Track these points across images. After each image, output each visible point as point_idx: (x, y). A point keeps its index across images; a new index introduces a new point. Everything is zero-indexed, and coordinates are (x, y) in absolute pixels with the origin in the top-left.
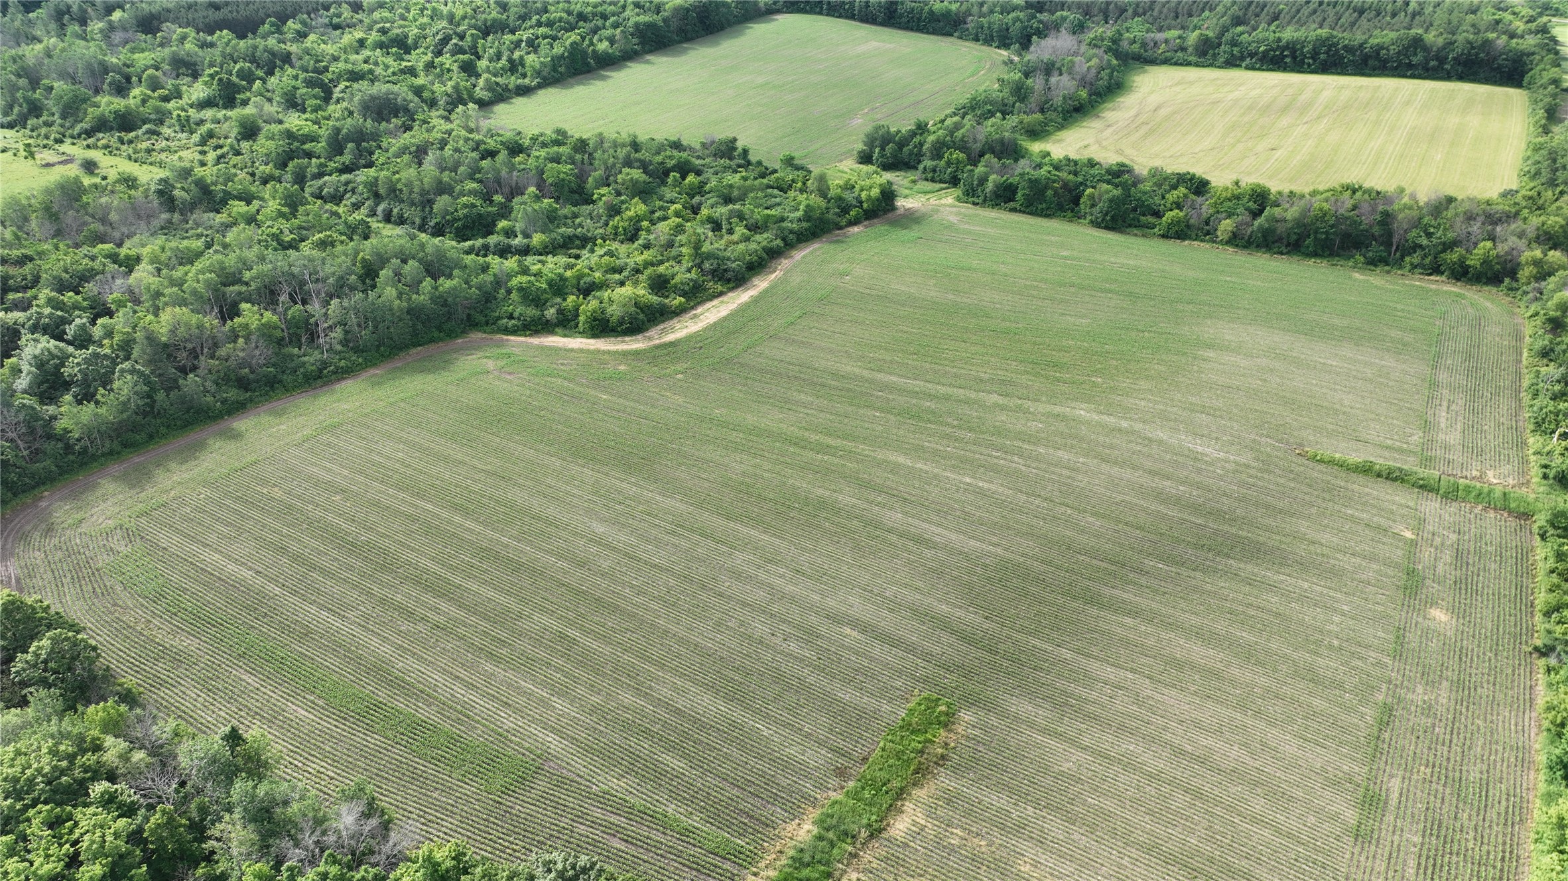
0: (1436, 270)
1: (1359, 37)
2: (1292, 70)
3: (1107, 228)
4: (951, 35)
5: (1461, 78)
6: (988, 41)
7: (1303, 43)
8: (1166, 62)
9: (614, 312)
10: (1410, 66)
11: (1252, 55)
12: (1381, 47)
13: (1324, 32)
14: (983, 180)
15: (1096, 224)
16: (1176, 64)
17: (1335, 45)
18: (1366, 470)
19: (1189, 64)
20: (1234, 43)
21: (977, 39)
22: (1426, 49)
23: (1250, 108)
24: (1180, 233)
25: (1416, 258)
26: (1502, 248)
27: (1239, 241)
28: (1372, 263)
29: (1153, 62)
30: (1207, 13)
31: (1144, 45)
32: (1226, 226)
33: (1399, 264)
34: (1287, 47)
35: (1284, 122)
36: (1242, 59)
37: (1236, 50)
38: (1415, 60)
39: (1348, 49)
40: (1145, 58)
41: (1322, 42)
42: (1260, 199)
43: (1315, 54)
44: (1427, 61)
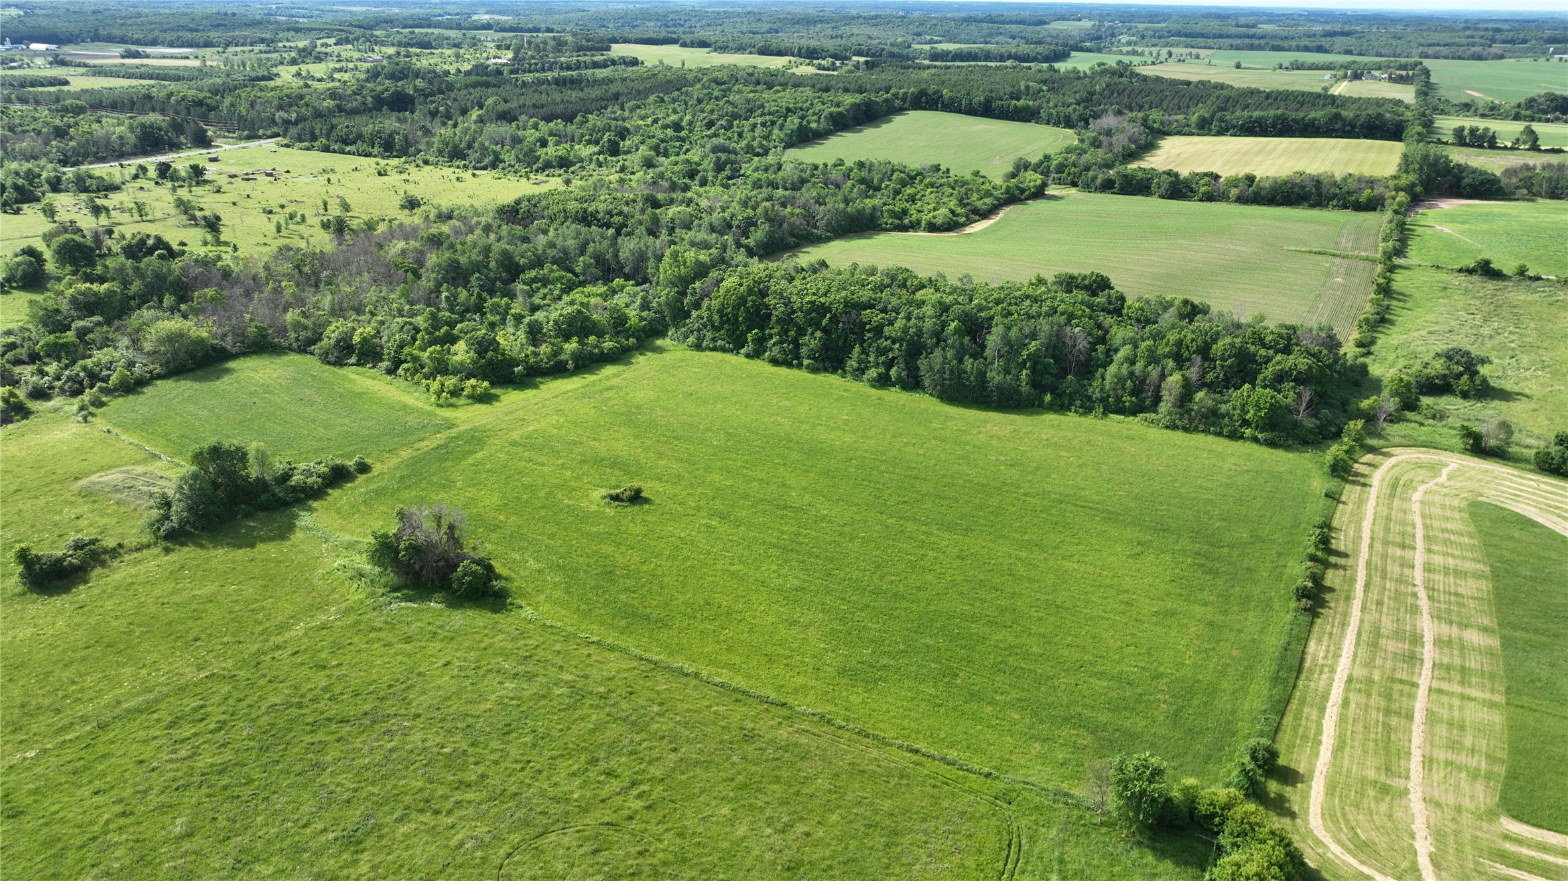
0: (1345, 207)
1: (1301, 115)
2: (1261, 136)
3: (1168, 198)
4: (1030, 121)
5: (1366, 137)
6: (1057, 124)
7: (1266, 119)
8: (1179, 133)
9: (939, 221)
10: (1334, 130)
11: (1234, 127)
12: (1315, 119)
13: (1279, 112)
14: (1094, 179)
15: (1162, 197)
16: (1185, 134)
17: (1286, 119)
18: (1310, 252)
19: (1193, 134)
20: (1221, 120)
21: (1048, 123)
22: (1343, 120)
23: (1237, 153)
24: (1209, 198)
25: (1335, 202)
26: (1376, 192)
27: (1242, 200)
28: (1313, 206)
29: (1169, 134)
30: (1200, 105)
31: (1162, 123)
32: (1234, 192)
33: (1326, 206)
34: (1256, 122)
35: (1259, 158)
36: (1227, 130)
37: (1223, 125)
38: (1336, 127)
39: (1295, 121)
40: (1164, 133)
41: (1278, 117)
42: (1250, 179)
43: (1274, 125)
44: (1344, 126)
